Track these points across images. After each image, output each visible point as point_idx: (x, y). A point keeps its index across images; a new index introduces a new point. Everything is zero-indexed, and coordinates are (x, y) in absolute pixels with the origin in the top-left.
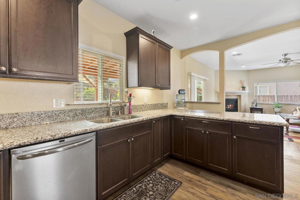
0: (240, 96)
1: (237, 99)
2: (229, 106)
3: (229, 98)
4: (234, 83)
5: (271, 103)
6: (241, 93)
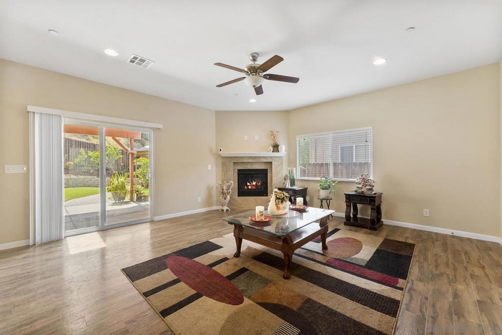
0: (271, 163)
1: (266, 170)
2: (252, 185)
3: (249, 167)
4: (257, 137)
5: (319, 179)
6: (271, 157)
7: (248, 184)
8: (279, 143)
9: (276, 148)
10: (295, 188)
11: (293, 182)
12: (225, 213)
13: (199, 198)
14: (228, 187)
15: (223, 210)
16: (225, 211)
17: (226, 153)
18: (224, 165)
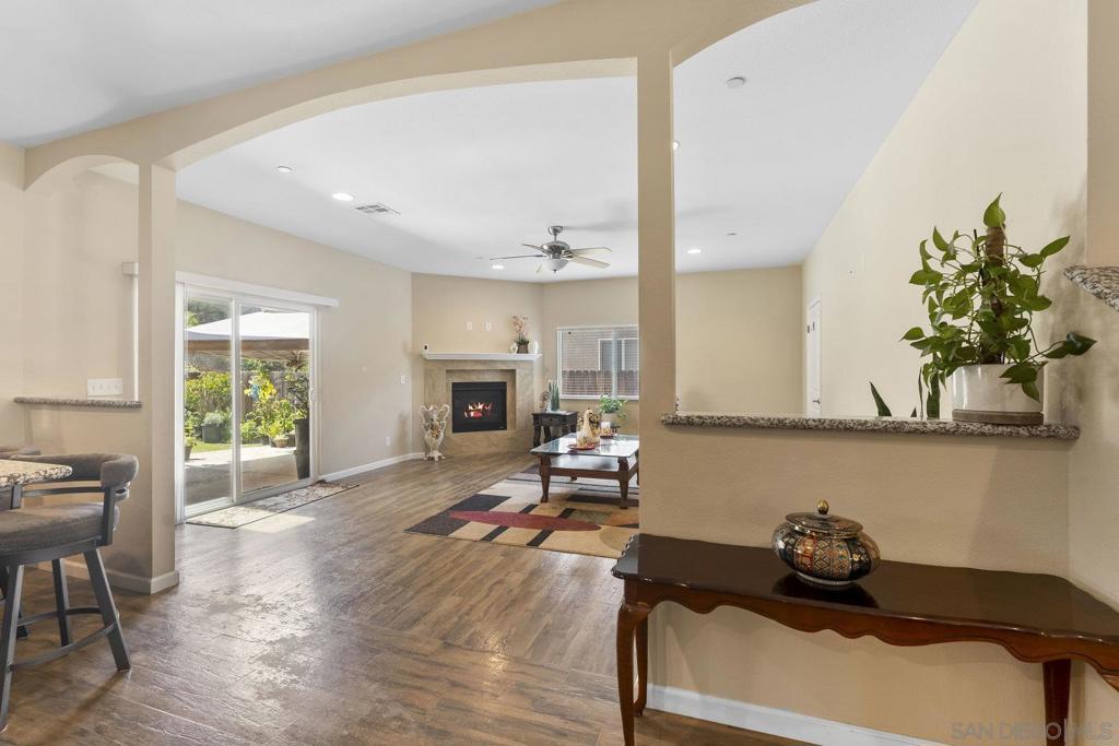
0: (513, 372)
1: (505, 383)
2: (475, 410)
3: (474, 379)
4: (489, 327)
5: (598, 397)
6: (514, 362)
7: (471, 408)
8: (528, 337)
9: (523, 345)
10: (559, 412)
11: (555, 405)
12: (436, 464)
13: (388, 438)
14: (440, 416)
15: (433, 459)
16: (437, 459)
17: (434, 352)
18: (428, 374)
